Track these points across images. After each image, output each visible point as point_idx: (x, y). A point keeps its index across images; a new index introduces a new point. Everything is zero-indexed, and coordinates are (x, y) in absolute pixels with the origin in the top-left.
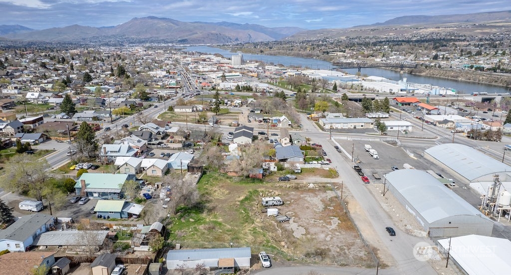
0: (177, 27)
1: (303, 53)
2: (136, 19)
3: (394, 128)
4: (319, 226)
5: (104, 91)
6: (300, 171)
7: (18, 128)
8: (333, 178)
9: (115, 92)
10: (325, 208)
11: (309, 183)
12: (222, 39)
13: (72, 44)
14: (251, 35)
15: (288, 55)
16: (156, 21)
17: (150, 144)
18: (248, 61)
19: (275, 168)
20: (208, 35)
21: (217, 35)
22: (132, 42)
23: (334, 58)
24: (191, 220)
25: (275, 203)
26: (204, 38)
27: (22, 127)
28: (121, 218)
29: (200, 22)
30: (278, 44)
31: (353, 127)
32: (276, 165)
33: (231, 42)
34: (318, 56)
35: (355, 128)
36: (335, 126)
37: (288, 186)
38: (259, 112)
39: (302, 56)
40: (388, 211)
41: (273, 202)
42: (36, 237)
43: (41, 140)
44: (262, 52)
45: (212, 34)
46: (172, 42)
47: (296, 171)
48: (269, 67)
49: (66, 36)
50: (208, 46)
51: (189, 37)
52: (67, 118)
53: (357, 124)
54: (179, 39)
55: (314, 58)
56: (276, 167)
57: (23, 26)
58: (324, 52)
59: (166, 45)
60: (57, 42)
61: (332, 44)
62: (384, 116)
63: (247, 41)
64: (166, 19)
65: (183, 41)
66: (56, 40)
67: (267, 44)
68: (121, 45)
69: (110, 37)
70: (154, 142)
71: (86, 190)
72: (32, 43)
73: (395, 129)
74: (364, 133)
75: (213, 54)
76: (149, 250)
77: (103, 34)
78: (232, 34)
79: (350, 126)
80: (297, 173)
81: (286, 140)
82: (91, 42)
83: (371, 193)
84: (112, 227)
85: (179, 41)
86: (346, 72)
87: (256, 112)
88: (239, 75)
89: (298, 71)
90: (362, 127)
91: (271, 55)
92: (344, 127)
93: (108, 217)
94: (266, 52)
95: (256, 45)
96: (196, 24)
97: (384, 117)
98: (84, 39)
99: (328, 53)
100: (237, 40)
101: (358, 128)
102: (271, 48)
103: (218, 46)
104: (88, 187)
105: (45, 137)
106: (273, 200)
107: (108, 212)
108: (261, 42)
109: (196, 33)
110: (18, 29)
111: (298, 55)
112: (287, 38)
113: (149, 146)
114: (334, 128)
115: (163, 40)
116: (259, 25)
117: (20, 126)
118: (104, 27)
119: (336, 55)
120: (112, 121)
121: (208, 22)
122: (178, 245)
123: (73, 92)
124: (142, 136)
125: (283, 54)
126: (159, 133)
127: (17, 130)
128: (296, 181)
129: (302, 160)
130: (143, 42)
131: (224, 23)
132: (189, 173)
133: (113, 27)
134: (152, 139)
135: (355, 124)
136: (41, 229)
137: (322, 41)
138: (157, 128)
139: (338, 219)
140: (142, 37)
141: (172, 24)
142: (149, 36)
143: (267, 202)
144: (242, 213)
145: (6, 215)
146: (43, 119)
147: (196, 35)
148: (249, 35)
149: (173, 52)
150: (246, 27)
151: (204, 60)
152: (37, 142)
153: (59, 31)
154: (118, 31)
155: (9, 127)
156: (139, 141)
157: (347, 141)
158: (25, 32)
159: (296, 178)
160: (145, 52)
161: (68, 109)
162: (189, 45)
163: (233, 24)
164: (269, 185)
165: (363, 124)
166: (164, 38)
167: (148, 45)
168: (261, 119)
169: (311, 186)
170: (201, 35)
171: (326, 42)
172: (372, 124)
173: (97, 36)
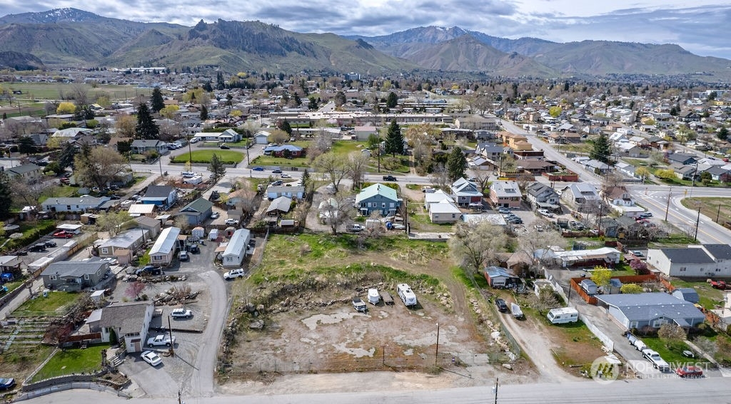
52: (581, 164)
124: (537, 190)
146: (542, 155)
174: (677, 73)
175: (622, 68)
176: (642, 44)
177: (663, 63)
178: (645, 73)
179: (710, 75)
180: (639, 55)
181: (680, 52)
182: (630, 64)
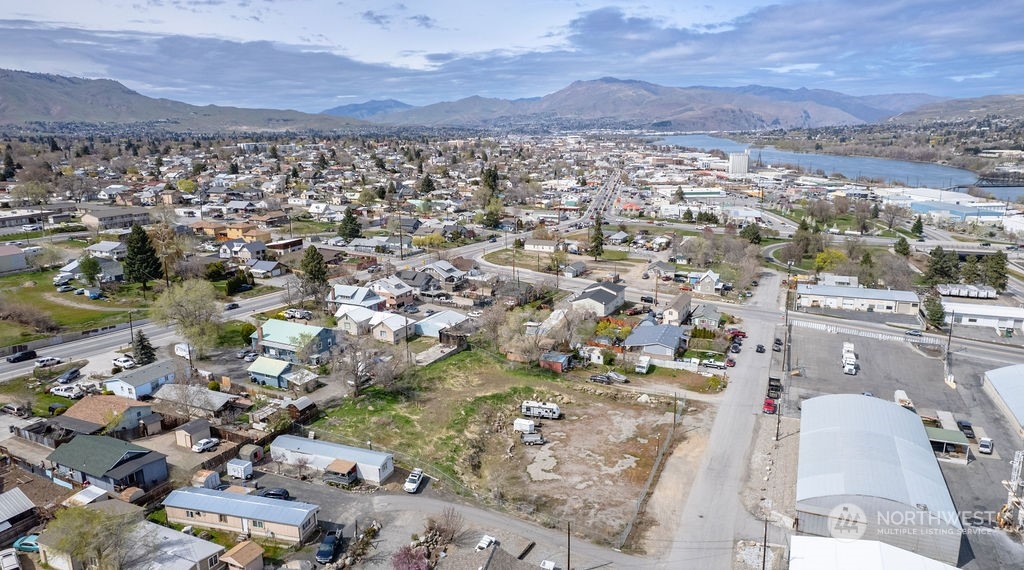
0: (654, 97)
1: (912, 152)
2: (579, 82)
3: (978, 320)
4: (587, 464)
5: (438, 208)
6: (644, 371)
7: (258, 253)
8: (704, 392)
9: (455, 212)
10: (634, 438)
11: (642, 394)
12: (743, 122)
13: (463, 130)
14: (809, 111)
15: (876, 156)
16: (615, 87)
17: (423, 295)
18: (769, 167)
19: (599, 358)
20: (715, 112)
21: (733, 112)
22: (566, 127)
23: (987, 163)
24: (371, 408)
25: (543, 413)
26: (706, 119)
27: (263, 251)
28: (280, 387)
29: (703, 88)
30: (863, 131)
31: (865, 308)
32: (602, 352)
33: (762, 127)
34: (949, 159)
35: (870, 309)
36: (823, 302)
37: (599, 391)
38: (685, 262)
39: (910, 158)
40: (754, 466)
41: (540, 410)
42: (156, 387)
43: (278, 271)
44: (818, 147)
45: (723, 111)
46: (640, 127)
47: (637, 370)
48: (805, 178)
49: (458, 117)
50: (712, 135)
51: (675, 117)
52: (343, 246)
53: (876, 303)
54: (655, 121)
55: (939, 162)
56: (602, 357)
57: (399, 100)
58: (968, 150)
59: (627, 133)
60: (441, 127)
61: (1002, 129)
62: (983, 294)
63: (799, 126)
64: (635, 81)
65: (663, 125)
66: (442, 122)
67: (837, 132)
68: (545, 131)
69: (529, 118)
70: (433, 291)
71: (261, 343)
72: (406, 129)
73: (980, 322)
74: (883, 323)
75: (707, 150)
76: (264, 429)
77: (520, 112)
78: (766, 110)
79: (860, 305)
80: (638, 373)
81: (671, 313)
82: (495, 126)
83: (756, 431)
84: (254, 395)
85: (655, 125)
86: (991, 196)
87: (678, 262)
88: (719, 193)
89: (868, 188)
90: (889, 311)
91: (837, 154)
92: (845, 307)
93: (264, 383)
94: (825, 149)
95: (812, 133)
96: (692, 92)
97: (981, 295)
98: (485, 121)
99: (977, 151)
100: (776, 122)
101: (879, 310)
102: (843, 140)
103: (731, 134)
104: (265, 338)
105: (284, 269)
106: (539, 407)
107: (263, 375)
108: (827, 128)
109: (691, 109)
110: (390, 107)
111: (900, 157)
112: (891, 119)
113: (421, 298)
114: (822, 306)
115: (624, 123)
116: (829, 91)
117: (260, 249)
118: (522, 99)
119: (997, 155)
120: (402, 256)
121: (719, 86)
122: (312, 434)
123: (385, 206)
124: (413, 279)
125: (867, 154)
126: (451, 279)
127: (256, 256)
128: (625, 386)
129: (670, 352)
130: (587, 127)
131: (754, 89)
132: (440, 345)
133: (539, 98)
134: (430, 286)
135: (872, 302)
136: (167, 378)
137: (980, 125)
138: (450, 270)
139: (636, 461)
140: (586, 117)
141: (645, 92)
142: (598, 115)
143: (528, 409)
144: (461, 414)
145: (145, 354)
146: (301, 244)
147: (691, 113)
148: (805, 112)
149: (632, 145)
150: (802, 95)
151: (680, 163)
152: (269, 274)
153: (448, 108)
154: (545, 105)
155: (245, 249)
156: (398, 287)
157: (823, 333)
158: (399, 110)
159: (626, 382)
160: (577, 146)
161: (347, 232)
162: (672, 133)
163: (771, 90)
164: (564, 385)
165: (892, 304)
166: (627, 119)
167: (594, 132)
168: (671, 274)
169: (644, 398)
170: (700, 112)
171: (989, 125)
172: (915, 305)
173: (508, 114)
174: (132, 120)
175: (48, 112)
176: (66, 78)
177: (107, 106)
178: (87, 121)
179: (176, 122)
180: (67, 94)
181: (123, 91)
182: (59, 108)
